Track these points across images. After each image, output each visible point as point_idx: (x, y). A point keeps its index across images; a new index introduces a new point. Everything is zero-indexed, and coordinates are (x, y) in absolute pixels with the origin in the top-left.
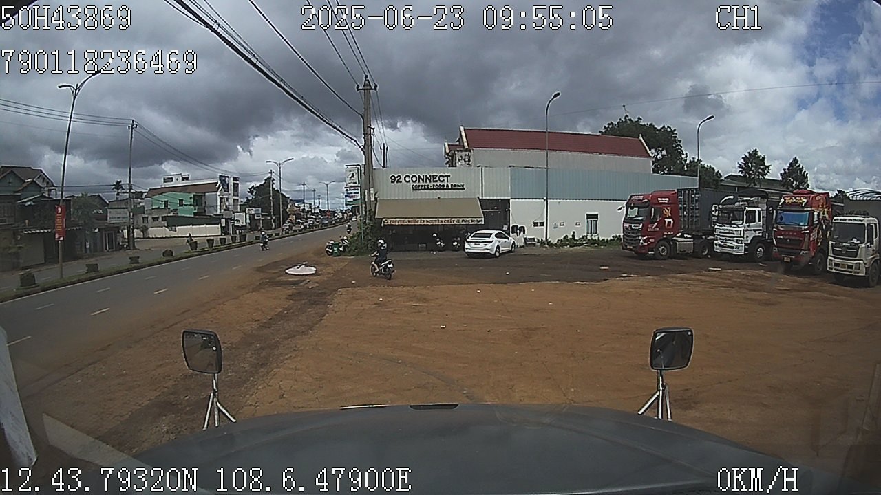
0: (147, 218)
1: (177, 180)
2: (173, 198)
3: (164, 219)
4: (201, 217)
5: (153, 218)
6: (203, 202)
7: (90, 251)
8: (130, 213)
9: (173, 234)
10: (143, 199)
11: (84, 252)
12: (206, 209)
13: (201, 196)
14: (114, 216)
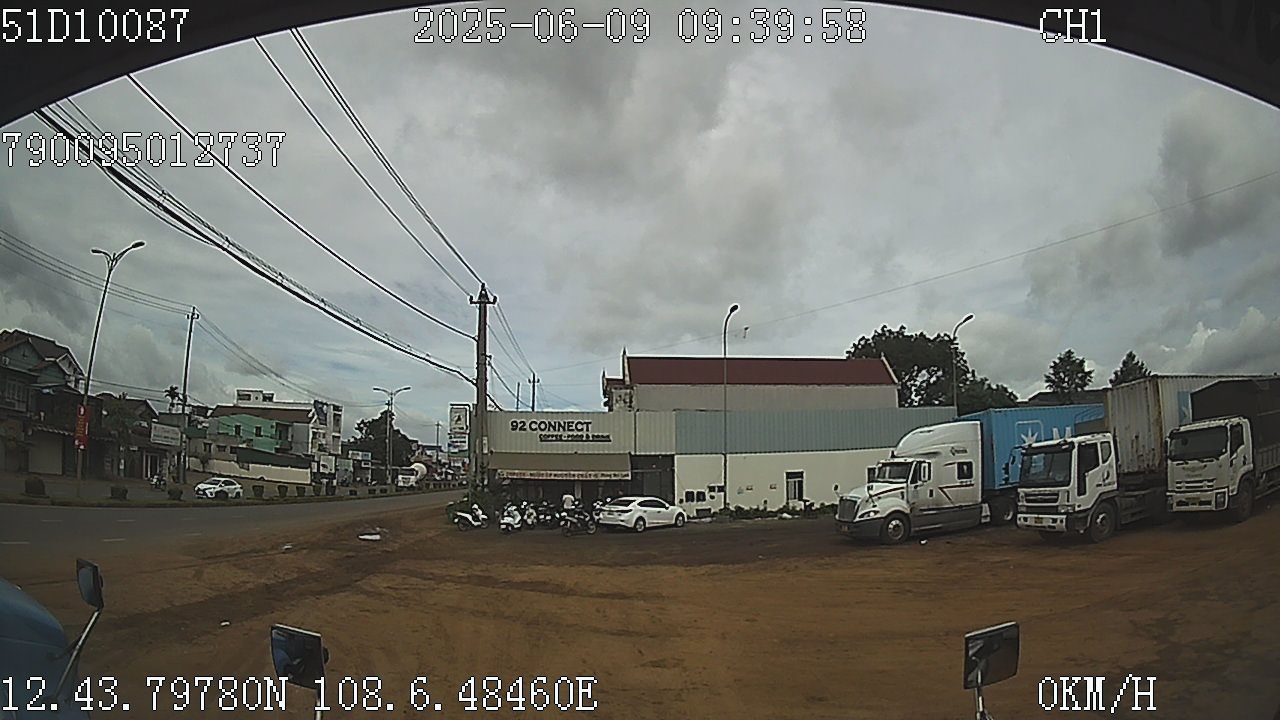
0: (210, 445)
1: (257, 398)
2: (249, 423)
3: (234, 450)
4: (285, 456)
5: (218, 446)
6: (290, 436)
7: (125, 475)
8: (182, 433)
9: (244, 473)
10: (207, 418)
11: (115, 472)
12: (293, 445)
13: (288, 426)
14: (161, 434)
